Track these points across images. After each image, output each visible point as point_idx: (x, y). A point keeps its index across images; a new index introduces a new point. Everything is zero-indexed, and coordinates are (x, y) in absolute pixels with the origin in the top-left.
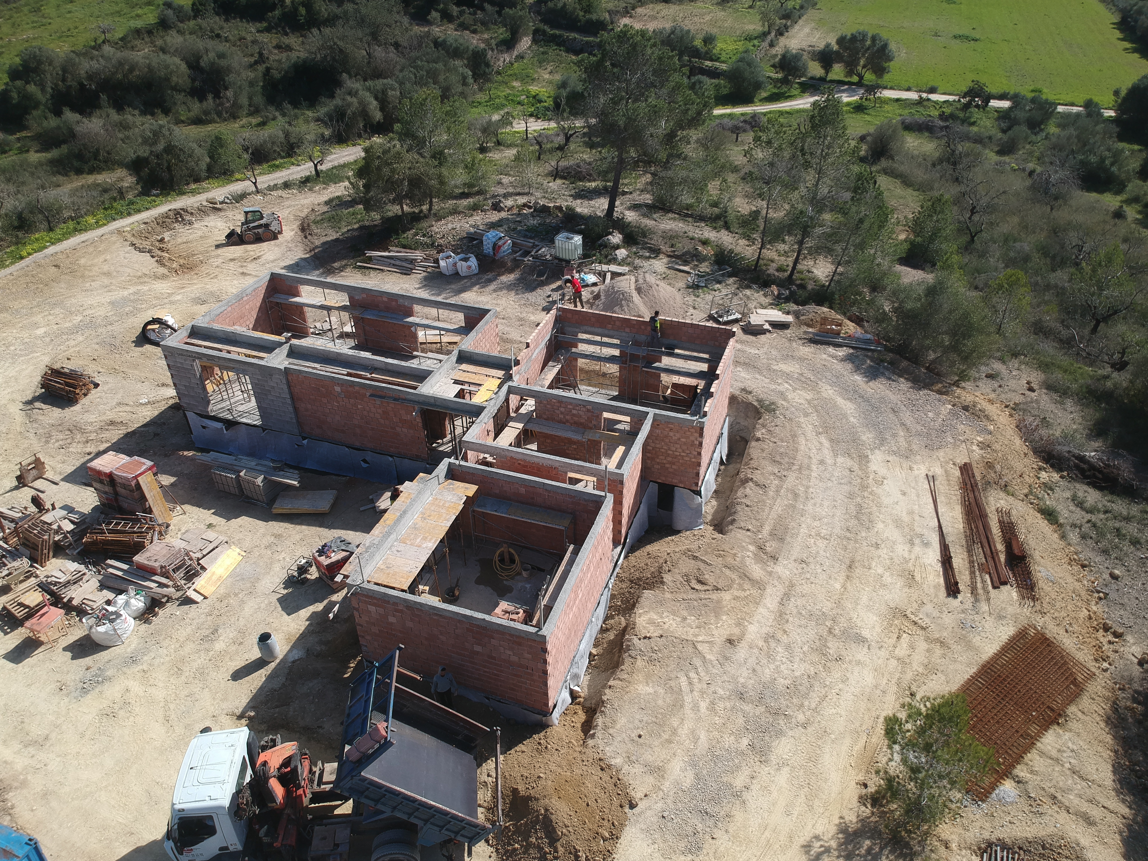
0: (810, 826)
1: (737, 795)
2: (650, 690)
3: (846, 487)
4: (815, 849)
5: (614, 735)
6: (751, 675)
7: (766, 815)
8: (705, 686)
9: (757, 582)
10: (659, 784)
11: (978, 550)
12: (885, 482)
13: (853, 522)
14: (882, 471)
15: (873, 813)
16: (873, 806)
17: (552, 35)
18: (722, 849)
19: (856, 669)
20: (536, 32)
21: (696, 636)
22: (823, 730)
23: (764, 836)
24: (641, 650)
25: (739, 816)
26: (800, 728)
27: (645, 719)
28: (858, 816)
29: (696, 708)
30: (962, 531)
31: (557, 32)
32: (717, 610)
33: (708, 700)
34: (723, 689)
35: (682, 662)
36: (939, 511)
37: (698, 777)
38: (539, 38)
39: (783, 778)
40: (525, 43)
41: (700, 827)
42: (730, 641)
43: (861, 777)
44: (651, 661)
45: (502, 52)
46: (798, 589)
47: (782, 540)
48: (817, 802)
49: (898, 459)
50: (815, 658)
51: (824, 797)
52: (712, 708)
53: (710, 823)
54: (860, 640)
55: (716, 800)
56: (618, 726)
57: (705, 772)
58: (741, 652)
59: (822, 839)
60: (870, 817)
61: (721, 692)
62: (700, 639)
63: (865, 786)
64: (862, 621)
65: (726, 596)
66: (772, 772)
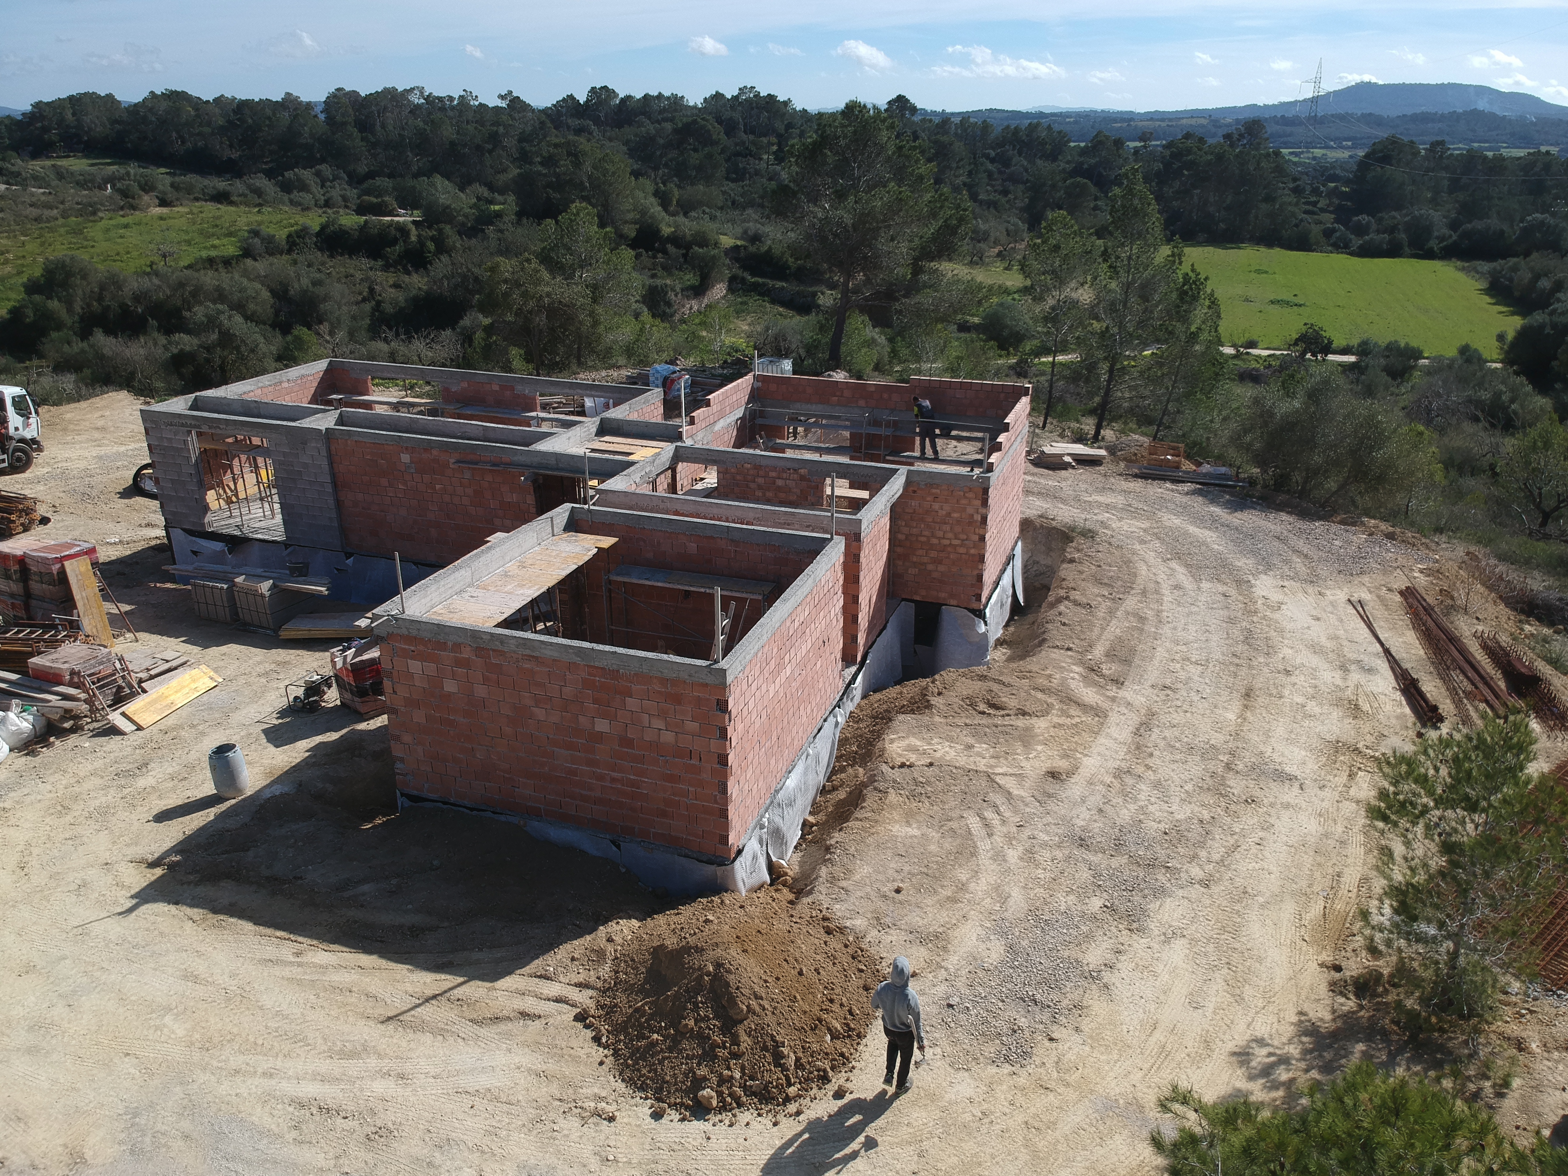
0: (1242, 1026)
1: (1093, 976)
2: (914, 831)
3: (1222, 612)
4: (1259, 1059)
5: (850, 888)
6: (1096, 817)
7: (1153, 1007)
8: (1015, 829)
9: (1092, 707)
10: (938, 959)
11: (1457, 677)
12: (1283, 607)
13: (1240, 648)
14: (1275, 596)
15: (1361, 1007)
16: (1357, 996)
17: (754, 283)
18: (1071, 1056)
19: (1285, 815)
20: (732, 280)
21: (991, 767)
22: (1241, 889)
23: (1153, 1039)
24: (895, 781)
25: (1097, 1005)
26: (1197, 886)
27: (907, 868)
28: (1334, 1011)
29: (999, 857)
30: (1425, 657)
31: (760, 280)
32: (1027, 738)
33: (1021, 849)
34: (1048, 833)
35: (969, 797)
36: (1380, 636)
37: (1010, 948)
38: (734, 285)
39: (1178, 952)
40: (719, 291)
41: (1023, 1022)
42: (1053, 775)
43: (1327, 957)
44: (912, 796)
45: (688, 298)
46: (1164, 718)
47: (1127, 662)
48: (1248, 991)
49: (1299, 584)
50: (1210, 799)
51: (1262, 983)
52: (1029, 856)
53: (1046, 1016)
54: (1283, 777)
55: (1052, 983)
56: (857, 877)
57: (1025, 943)
58: (1075, 788)
59: (1268, 1045)
60: (1357, 1012)
61: (1043, 837)
62: (1000, 770)
63: (1338, 968)
64: (1283, 755)
65: (1040, 725)
66: (1156, 946)
